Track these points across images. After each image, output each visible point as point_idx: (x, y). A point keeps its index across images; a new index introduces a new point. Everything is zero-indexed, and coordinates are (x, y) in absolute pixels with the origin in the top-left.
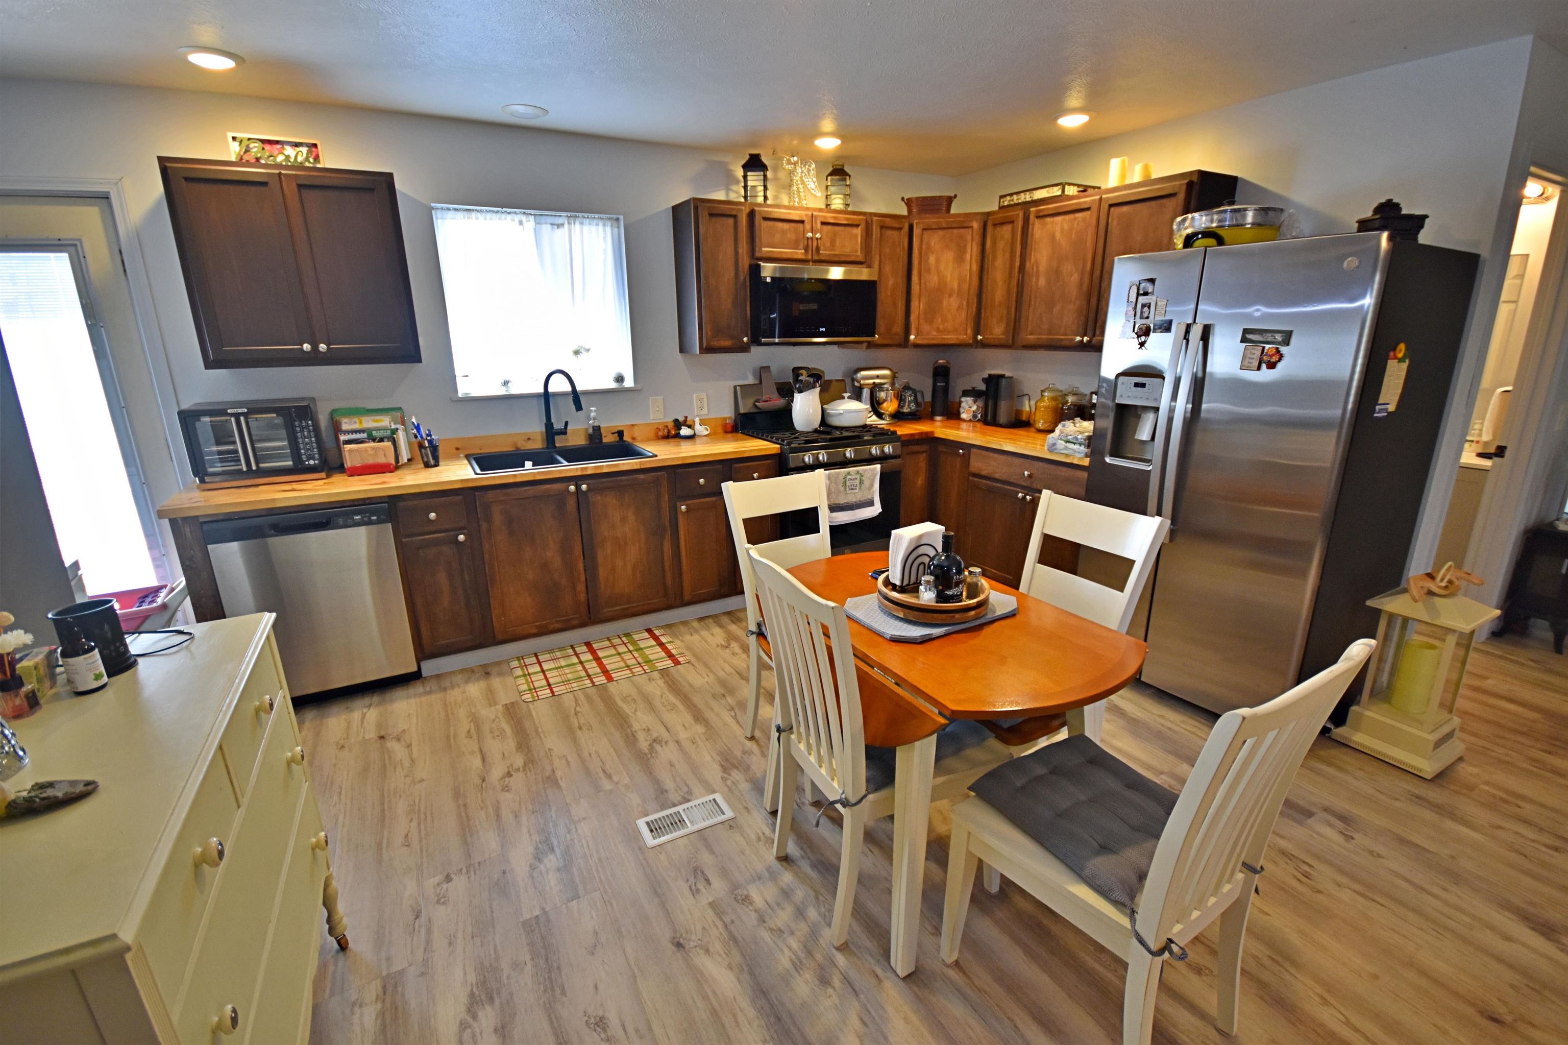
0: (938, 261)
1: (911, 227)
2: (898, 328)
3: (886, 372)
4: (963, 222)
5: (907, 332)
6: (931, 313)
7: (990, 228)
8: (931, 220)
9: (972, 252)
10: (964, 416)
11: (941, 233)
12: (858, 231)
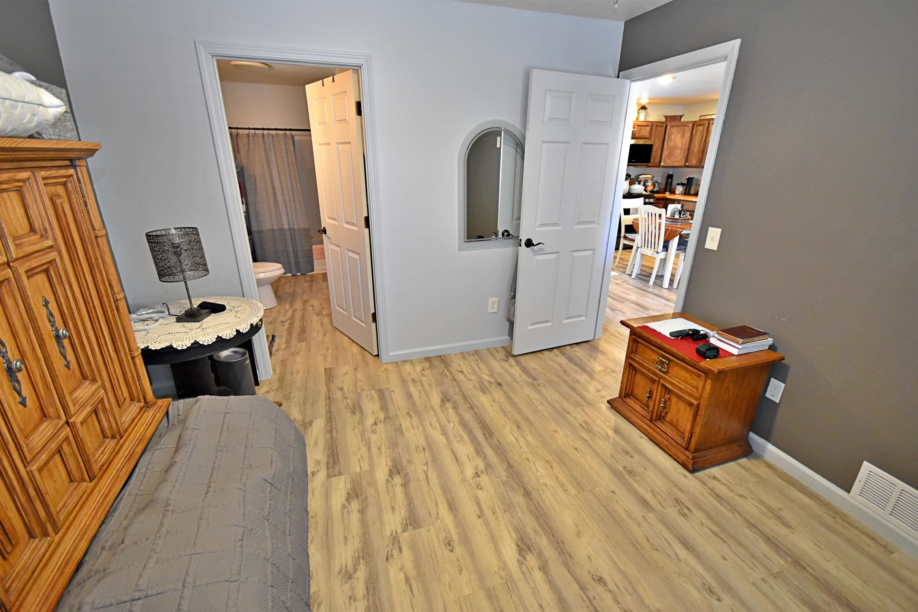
0: (675, 137)
1: (666, 126)
2: (657, 161)
3: (650, 176)
4: (686, 124)
5: (660, 162)
6: (670, 155)
7: (695, 126)
8: (674, 123)
9: (688, 134)
10: (677, 192)
11: (677, 128)
12: (648, 128)
